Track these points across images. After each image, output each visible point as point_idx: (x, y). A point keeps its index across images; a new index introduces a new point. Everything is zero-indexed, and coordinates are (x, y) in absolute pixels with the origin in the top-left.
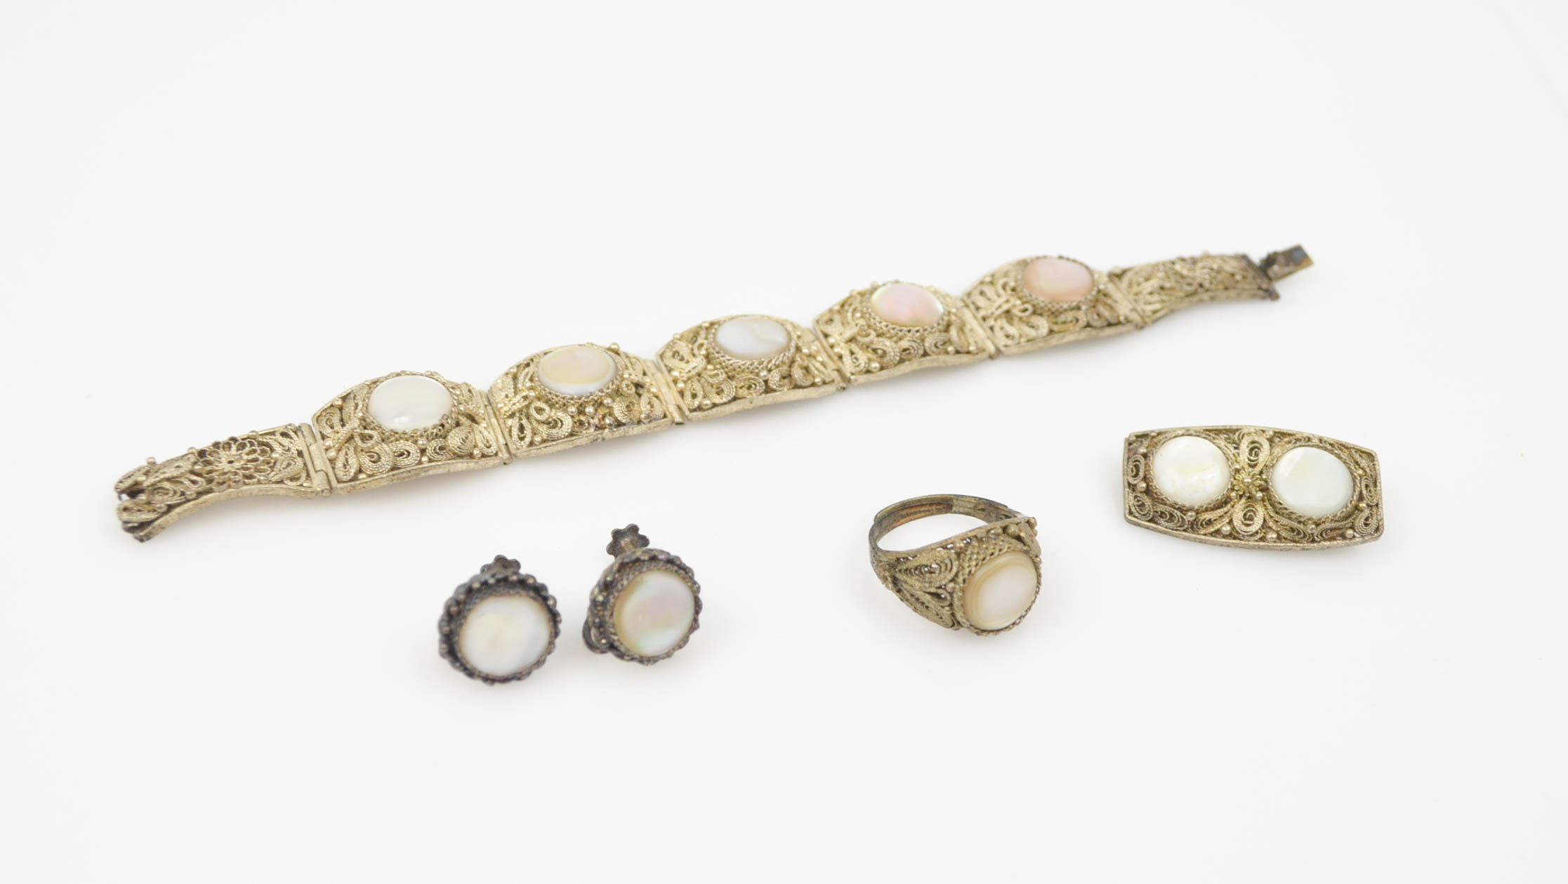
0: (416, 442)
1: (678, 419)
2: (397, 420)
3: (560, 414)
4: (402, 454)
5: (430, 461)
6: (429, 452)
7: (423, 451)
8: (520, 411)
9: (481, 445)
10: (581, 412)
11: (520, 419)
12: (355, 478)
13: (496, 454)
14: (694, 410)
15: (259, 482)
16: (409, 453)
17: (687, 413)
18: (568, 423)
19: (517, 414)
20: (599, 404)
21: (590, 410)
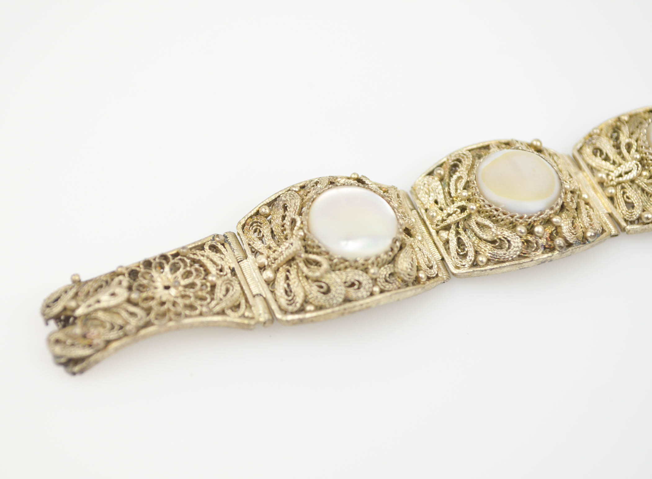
0: (366, 270)
1: (613, 232)
2: (343, 243)
3: (507, 233)
4: (353, 285)
5: (382, 291)
6: (381, 280)
7: (375, 281)
8: (457, 224)
9: (424, 266)
10: (531, 231)
11: (458, 233)
12: (302, 310)
13: (437, 275)
14: (632, 223)
15: (201, 314)
16: (360, 283)
17: (623, 224)
18: (517, 243)
19: (453, 227)
20: (548, 222)
21: (538, 229)
